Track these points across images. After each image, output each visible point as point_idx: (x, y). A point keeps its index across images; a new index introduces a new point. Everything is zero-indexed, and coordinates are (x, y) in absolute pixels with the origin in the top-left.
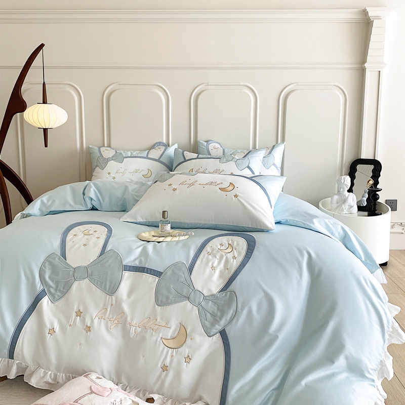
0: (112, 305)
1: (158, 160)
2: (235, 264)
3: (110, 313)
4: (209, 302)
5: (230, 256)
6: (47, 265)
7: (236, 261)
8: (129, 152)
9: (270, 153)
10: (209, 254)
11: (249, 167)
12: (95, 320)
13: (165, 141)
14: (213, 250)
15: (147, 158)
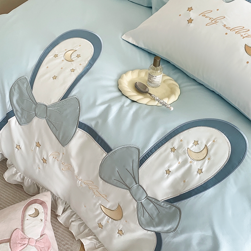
0: (63, 154)
2: (197, 180)
3: (62, 158)
4: (150, 204)
5: (196, 165)
6: (16, 87)
7: (200, 177)
10: (173, 150)
12: (49, 158)
14: (180, 146)
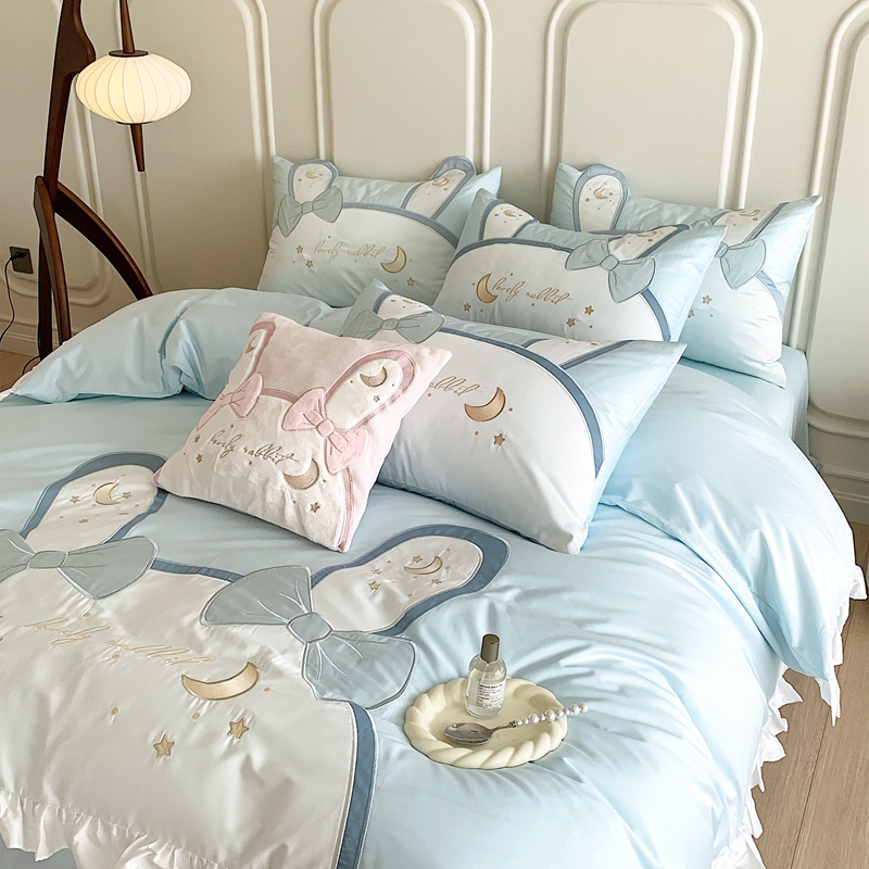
1: (430, 222)
8: (364, 187)
9: (756, 235)
11: (647, 294)
13: (470, 156)
15: (402, 211)
